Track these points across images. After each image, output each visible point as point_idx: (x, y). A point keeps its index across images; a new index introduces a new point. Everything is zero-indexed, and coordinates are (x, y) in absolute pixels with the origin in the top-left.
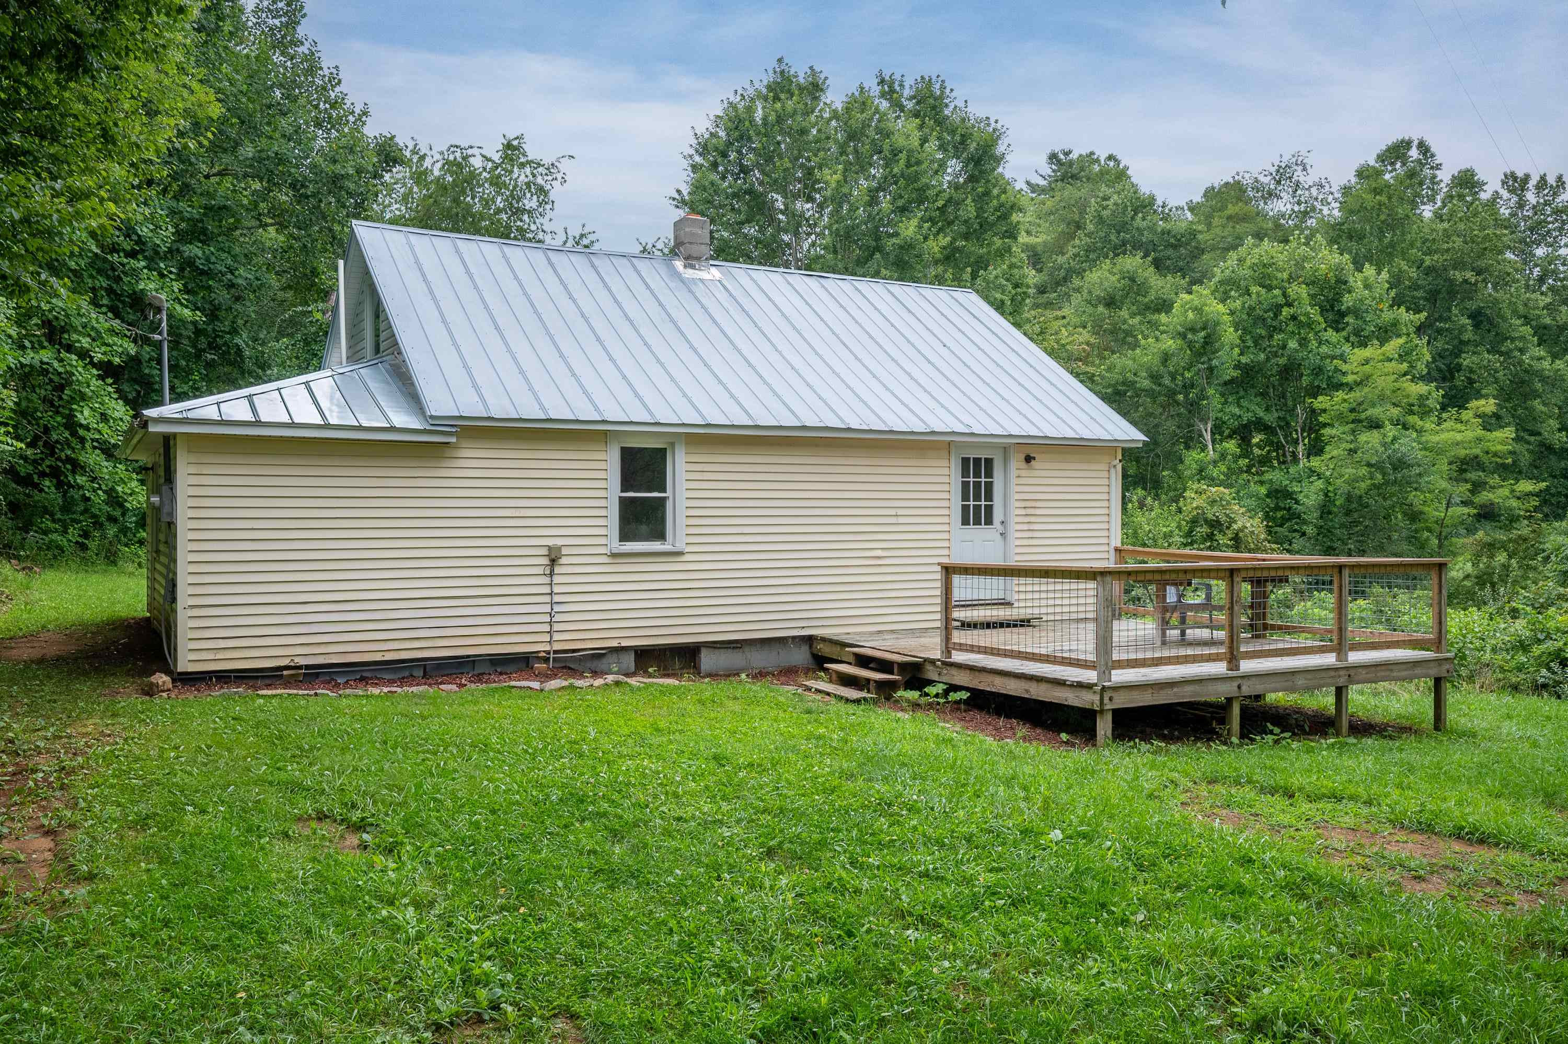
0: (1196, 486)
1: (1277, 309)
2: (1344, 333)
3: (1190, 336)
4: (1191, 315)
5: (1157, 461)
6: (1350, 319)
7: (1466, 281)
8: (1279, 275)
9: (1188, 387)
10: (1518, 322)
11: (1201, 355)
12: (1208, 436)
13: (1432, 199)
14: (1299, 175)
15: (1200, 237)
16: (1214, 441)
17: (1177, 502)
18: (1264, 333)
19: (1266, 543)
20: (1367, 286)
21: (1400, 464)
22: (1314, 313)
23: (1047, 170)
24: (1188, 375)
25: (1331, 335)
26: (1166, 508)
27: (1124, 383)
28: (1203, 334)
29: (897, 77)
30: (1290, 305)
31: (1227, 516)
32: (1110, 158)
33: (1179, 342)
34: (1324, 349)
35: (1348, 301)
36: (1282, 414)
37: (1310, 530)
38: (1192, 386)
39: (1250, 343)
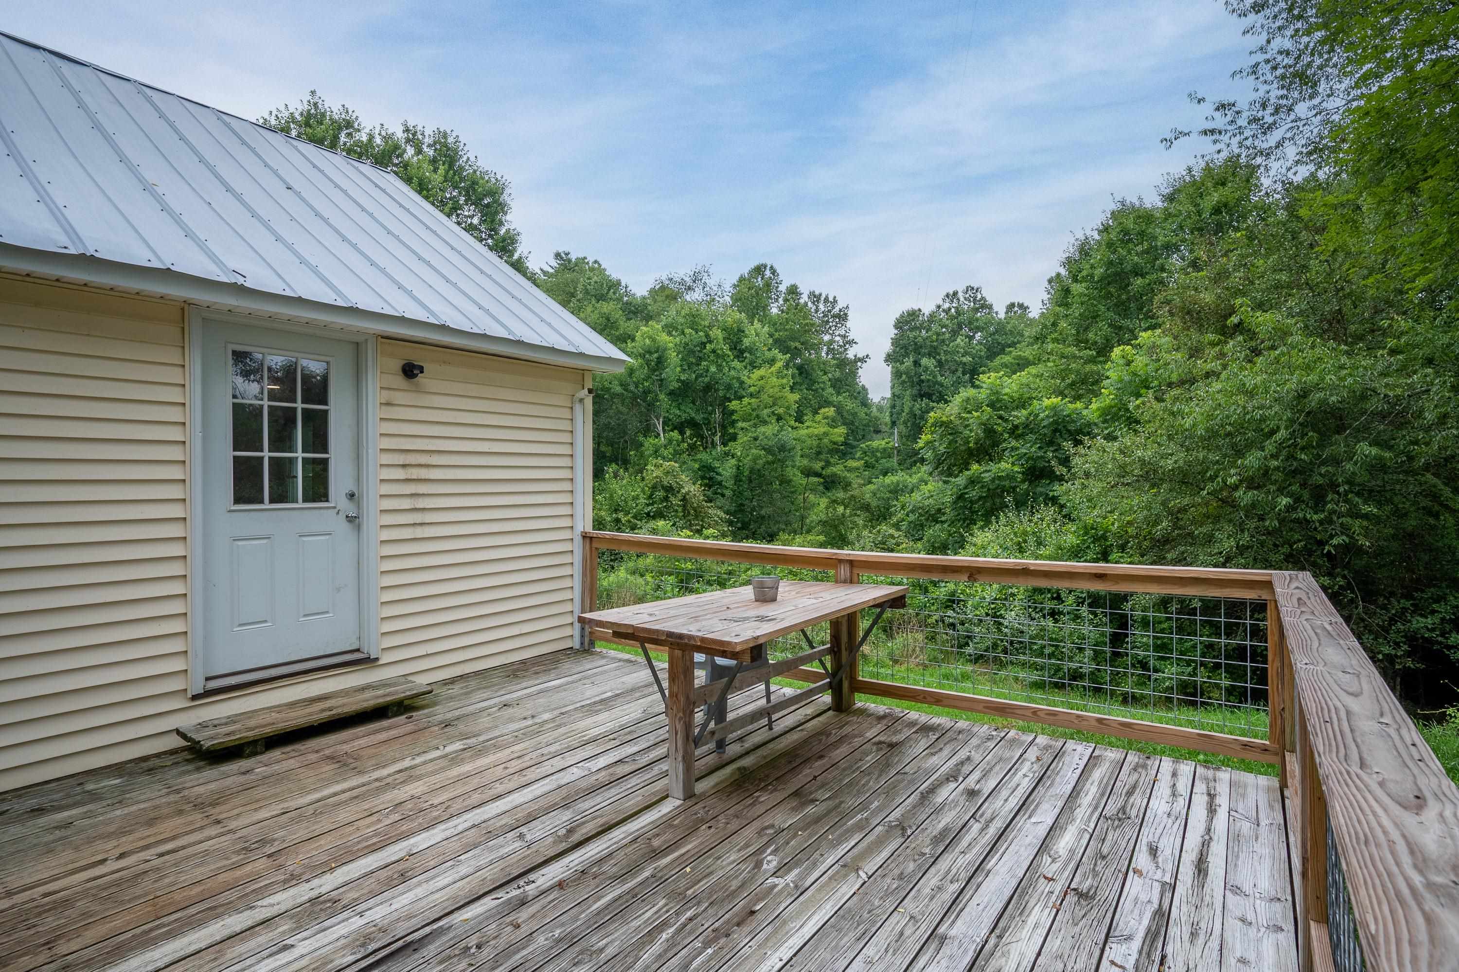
0: (655, 461)
1: (703, 345)
2: (744, 364)
3: (647, 356)
4: (647, 341)
5: (625, 445)
6: (746, 354)
7: (796, 347)
8: (703, 323)
9: (646, 392)
10: (821, 374)
11: (655, 371)
12: (660, 428)
13: (777, 300)
14: (705, 278)
15: (650, 308)
16: (664, 431)
17: (642, 473)
18: (694, 361)
19: (704, 503)
20: (757, 335)
21: (782, 448)
22: (726, 348)
23: (554, 263)
24: (646, 384)
25: (736, 364)
26: (633, 478)
27: (602, 390)
28: (656, 355)
29: (419, 128)
30: (710, 342)
31: (677, 483)
32: (596, 262)
33: (640, 361)
34: (733, 373)
35: (746, 342)
36: (706, 416)
37: (728, 493)
38: (649, 392)
39: (686, 367)
